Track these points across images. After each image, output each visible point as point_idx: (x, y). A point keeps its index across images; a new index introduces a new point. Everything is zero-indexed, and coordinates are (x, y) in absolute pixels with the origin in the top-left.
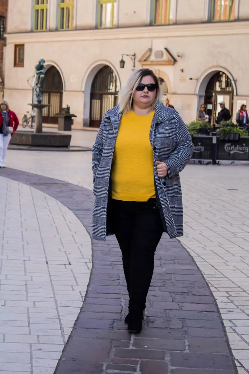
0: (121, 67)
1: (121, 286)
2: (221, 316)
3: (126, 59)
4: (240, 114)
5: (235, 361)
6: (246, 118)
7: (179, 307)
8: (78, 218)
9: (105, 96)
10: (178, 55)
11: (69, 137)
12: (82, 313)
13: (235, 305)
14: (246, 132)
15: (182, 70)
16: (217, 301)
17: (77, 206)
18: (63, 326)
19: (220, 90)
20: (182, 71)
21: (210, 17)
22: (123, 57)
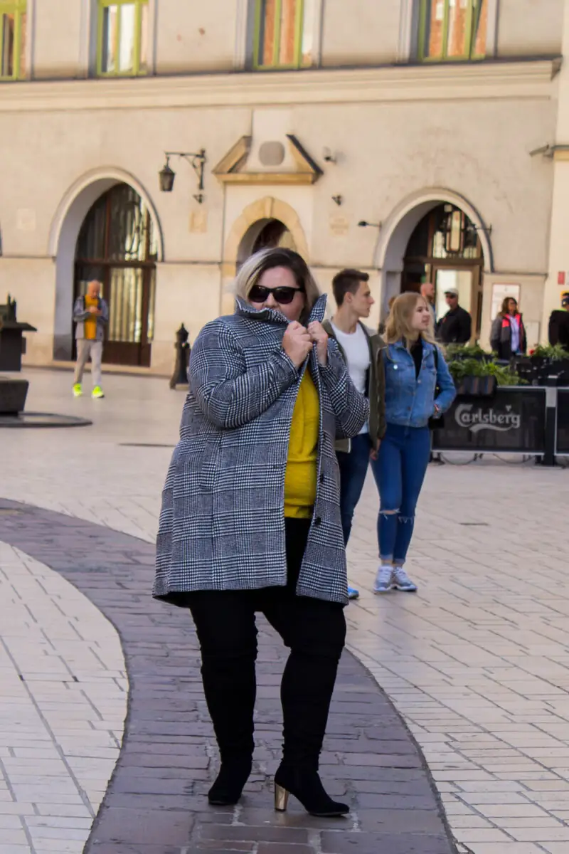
0: (163, 189)
1: (203, 721)
2: (431, 775)
3: (177, 165)
4: (500, 324)
5: (457, 845)
6: (517, 336)
7: (338, 759)
8: (77, 587)
9: (115, 272)
10: (328, 155)
11: (23, 387)
12: (122, 769)
13: (463, 756)
14: (512, 374)
15: (339, 197)
16: (422, 749)
17: (69, 561)
18: (83, 789)
19: (444, 255)
20: (338, 200)
21: (418, 49)
22: (168, 159)
